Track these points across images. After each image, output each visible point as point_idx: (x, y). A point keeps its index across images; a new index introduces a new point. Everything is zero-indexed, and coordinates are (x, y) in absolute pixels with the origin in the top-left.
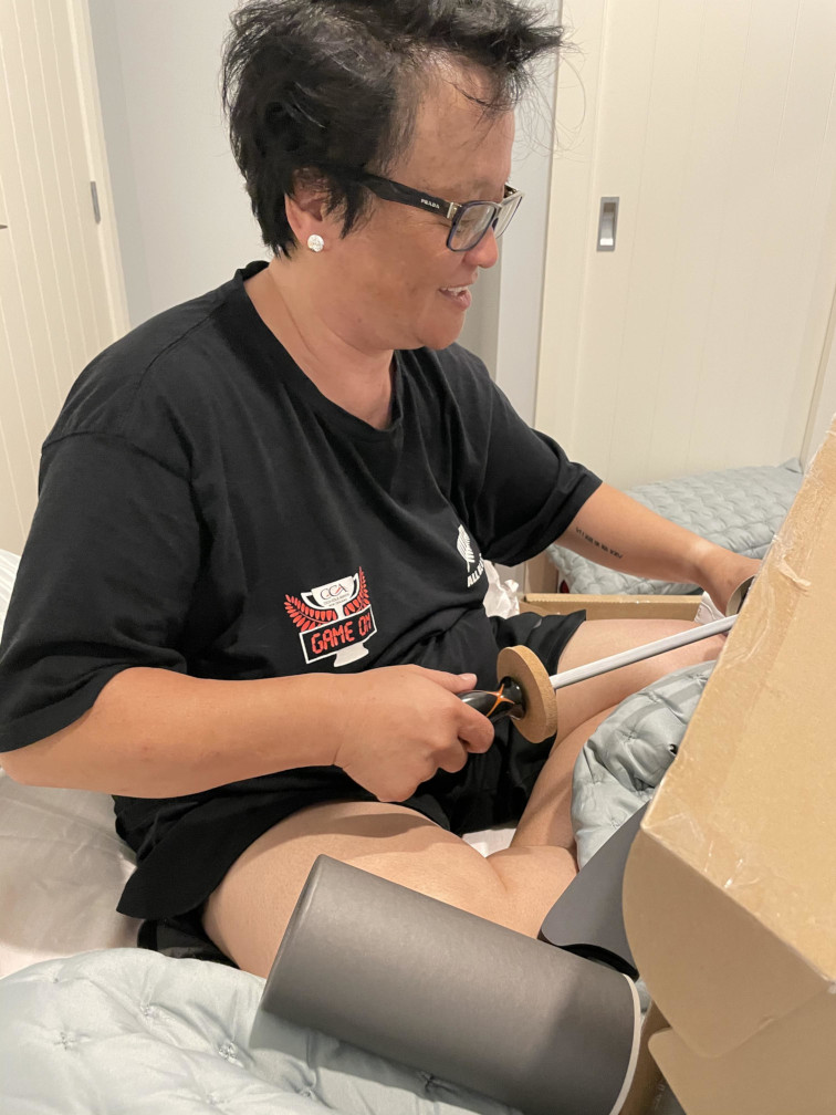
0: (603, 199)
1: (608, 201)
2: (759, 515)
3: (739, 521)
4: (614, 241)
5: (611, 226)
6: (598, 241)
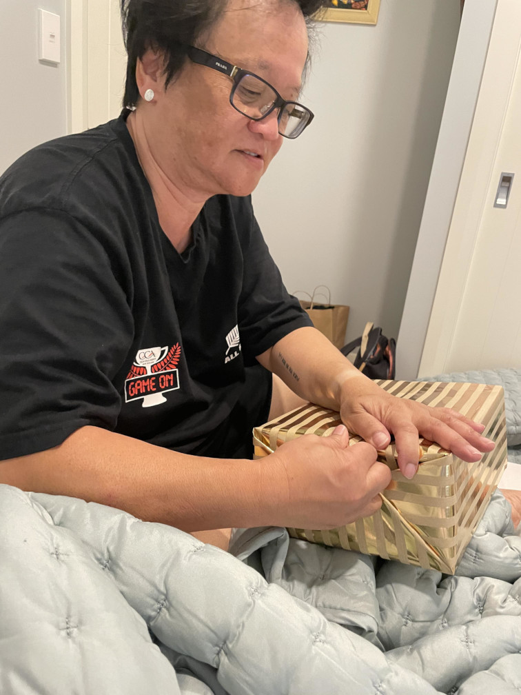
0: (502, 173)
1: (506, 175)
4: (507, 202)
5: (505, 190)
6: (496, 201)
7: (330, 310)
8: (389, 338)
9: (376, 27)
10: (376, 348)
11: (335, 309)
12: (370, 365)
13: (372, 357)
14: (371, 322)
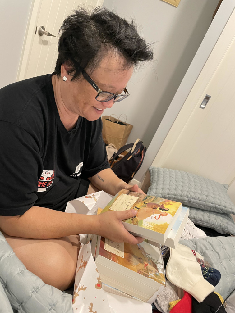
0: (207, 95)
1: (208, 96)
2: (206, 193)
3: (200, 192)
4: (205, 107)
5: (206, 103)
6: (201, 105)
7: (125, 126)
8: (145, 147)
9: (177, 8)
10: (138, 151)
11: (127, 126)
12: (134, 157)
13: (135, 154)
14: (139, 139)
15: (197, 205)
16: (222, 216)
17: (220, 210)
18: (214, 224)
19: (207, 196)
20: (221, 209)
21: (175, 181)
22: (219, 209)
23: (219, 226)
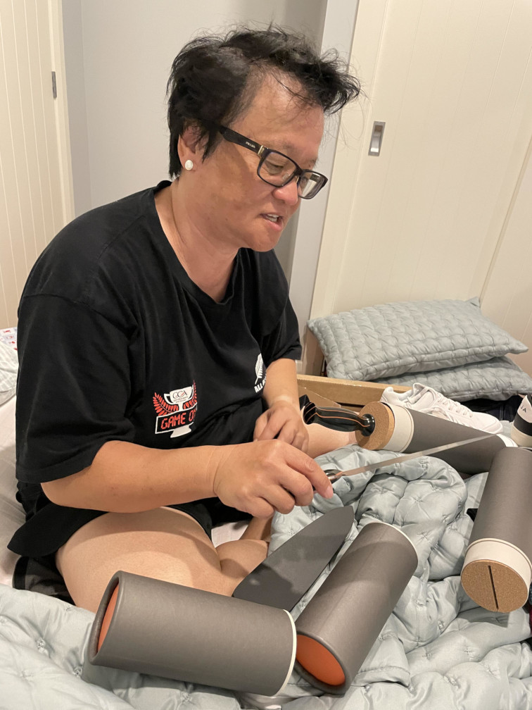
0: (375, 122)
1: (378, 124)
2: (446, 332)
4: (379, 151)
5: (378, 140)
6: (370, 149)
15: (438, 363)
16: (492, 365)
17: (486, 356)
18: (483, 389)
19: (450, 337)
20: (486, 353)
21: (376, 331)
22: (483, 353)
23: (494, 388)
